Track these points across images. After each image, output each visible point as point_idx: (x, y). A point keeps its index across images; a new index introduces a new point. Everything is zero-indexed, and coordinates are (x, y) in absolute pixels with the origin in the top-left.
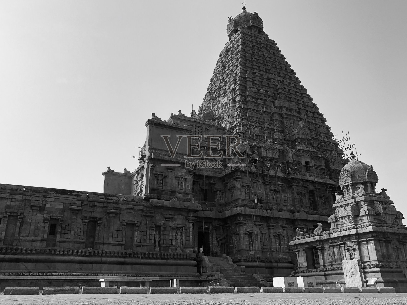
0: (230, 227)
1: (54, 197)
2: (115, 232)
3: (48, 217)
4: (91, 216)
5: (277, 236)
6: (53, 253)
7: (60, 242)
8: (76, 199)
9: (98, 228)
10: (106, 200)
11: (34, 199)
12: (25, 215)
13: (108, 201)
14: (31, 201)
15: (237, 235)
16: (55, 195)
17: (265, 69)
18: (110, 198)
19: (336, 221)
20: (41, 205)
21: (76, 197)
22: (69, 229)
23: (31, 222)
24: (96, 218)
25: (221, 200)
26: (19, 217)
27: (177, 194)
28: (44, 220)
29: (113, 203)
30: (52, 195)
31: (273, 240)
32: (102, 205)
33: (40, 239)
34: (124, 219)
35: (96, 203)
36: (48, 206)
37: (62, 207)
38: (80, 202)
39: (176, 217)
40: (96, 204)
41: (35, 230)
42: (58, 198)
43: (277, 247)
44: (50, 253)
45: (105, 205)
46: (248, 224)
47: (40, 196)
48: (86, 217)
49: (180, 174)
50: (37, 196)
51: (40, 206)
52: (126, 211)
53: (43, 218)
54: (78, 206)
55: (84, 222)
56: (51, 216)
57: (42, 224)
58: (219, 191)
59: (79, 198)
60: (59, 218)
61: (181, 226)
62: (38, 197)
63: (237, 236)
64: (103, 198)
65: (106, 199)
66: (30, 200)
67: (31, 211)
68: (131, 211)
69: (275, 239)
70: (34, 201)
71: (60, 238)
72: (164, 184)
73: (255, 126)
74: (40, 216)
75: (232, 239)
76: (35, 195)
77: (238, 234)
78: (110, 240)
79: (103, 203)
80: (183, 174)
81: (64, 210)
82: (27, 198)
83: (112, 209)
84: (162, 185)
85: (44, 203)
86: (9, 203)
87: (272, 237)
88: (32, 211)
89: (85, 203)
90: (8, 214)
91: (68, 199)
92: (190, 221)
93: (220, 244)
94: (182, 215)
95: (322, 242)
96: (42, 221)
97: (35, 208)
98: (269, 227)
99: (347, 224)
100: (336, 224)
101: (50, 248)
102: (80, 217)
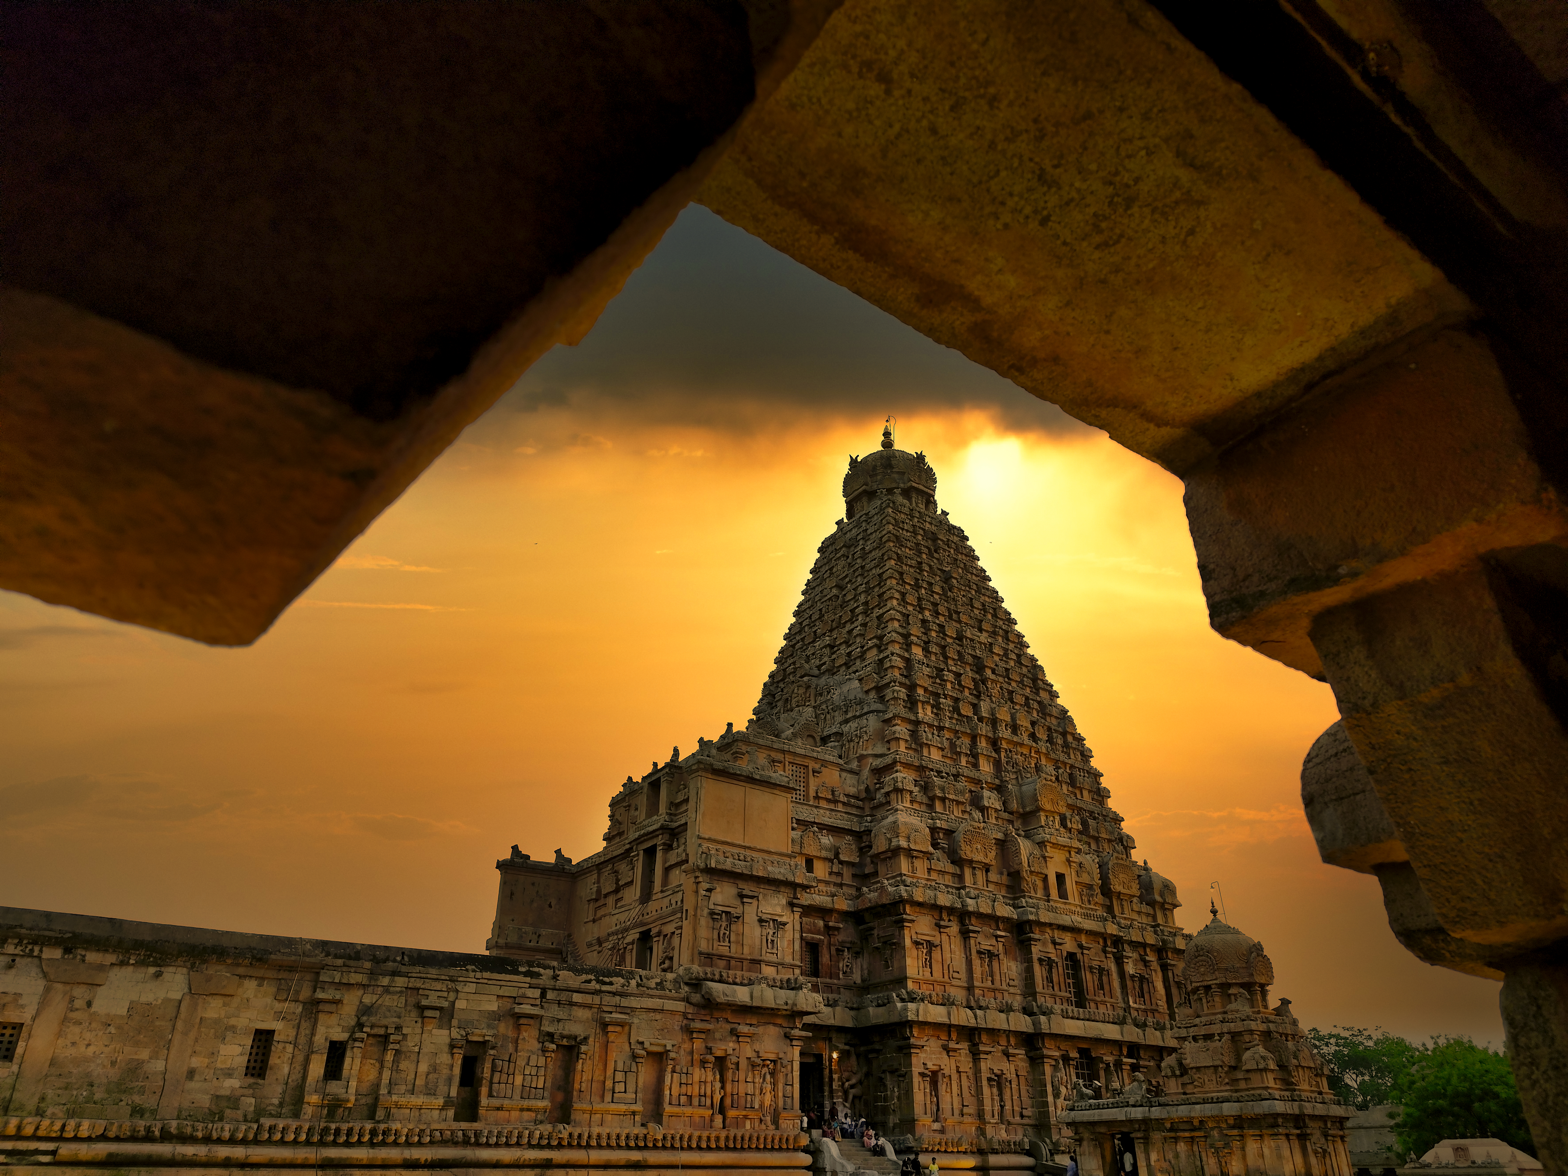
0: (878, 1052)
1: (475, 980)
2: (619, 1076)
3: (462, 1036)
4: (566, 1032)
5: (994, 1080)
6: (473, 1140)
7: (489, 1108)
8: (528, 985)
9: (579, 1067)
10: (598, 987)
11: (427, 986)
12: (405, 1031)
13: (605, 988)
14: (421, 992)
15: (900, 1076)
16: (478, 975)
17: (949, 609)
18: (607, 980)
19: (1182, 1075)
20: (445, 1004)
21: (528, 979)
22: (511, 1071)
23: (419, 1053)
24: (575, 1038)
25: (852, 972)
26: (392, 1038)
27: (763, 966)
28: (452, 1046)
29: (614, 994)
30: (472, 974)
31: (986, 1090)
32: (588, 999)
33: (441, 1101)
34: (641, 1039)
35: (575, 995)
36: (460, 1004)
37: (494, 1007)
38: (537, 993)
39: (760, 1030)
40: (577, 998)
41: (428, 1074)
42: (486, 981)
43: (996, 1108)
44: (464, 1143)
45: (597, 1000)
46: (928, 1049)
47: (443, 977)
48: (551, 1035)
49: (770, 910)
50: (436, 977)
51: (442, 1008)
52: (644, 1016)
53: (448, 1040)
54: (532, 1005)
55: (544, 1050)
56: (466, 1035)
57: (445, 1058)
58: (848, 949)
59: (534, 981)
60: (487, 1038)
61: (772, 1056)
62: (437, 979)
63: (901, 1079)
64: (589, 981)
65: (598, 981)
66: (418, 989)
67: (420, 1020)
68: (658, 1016)
69: (991, 1086)
70: (427, 992)
71: (490, 1095)
72: (733, 938)
73: (937, 771)
74: (440, 1036)
75: (885, 1086)
76: (429, 976)
77: (904, 1076)
79: (593, 994)
80: (779, 910)
81: (496, 1017)
82: (410, 985)
83: (611, 1013)
84: (729, 942)
85: (452, 996)
86: (368, 1000)
87: (985, 1083)
88: (423, 1023)
89: (550, 995)
90: (364, 1030)
91: (509, 984)
92: (795, 1043)
93: (851, 1097)
94: (775, 1024)
95: (1146, 1124)
96: (446, 1049)
97: (428, 1013)
98: (975, 1055)
99: (1212, 1086)
100: (1180, 1081)
101: (464, 1125)
102: (536, 1033)
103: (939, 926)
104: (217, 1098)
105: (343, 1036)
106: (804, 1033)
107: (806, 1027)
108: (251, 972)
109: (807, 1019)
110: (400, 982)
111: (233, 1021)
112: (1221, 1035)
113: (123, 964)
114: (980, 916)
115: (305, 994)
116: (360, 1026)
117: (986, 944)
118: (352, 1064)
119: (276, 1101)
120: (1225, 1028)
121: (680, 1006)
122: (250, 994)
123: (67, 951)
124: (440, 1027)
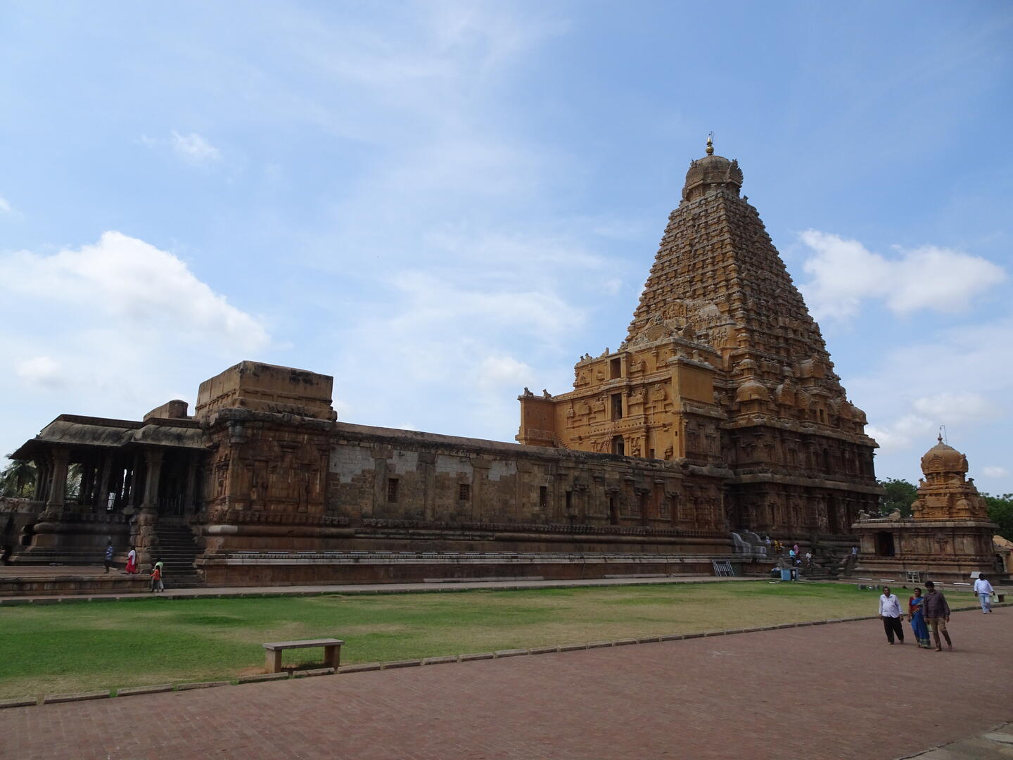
1: (611, 465)
2: (662, 506)
3: (608, 489)
4: (642, 488)
5: (795, 508)
6: (618, 532)
7: (621, 519)
9: (649, 502)
11: (595, 468)
12: (590, 487)
14: (593, 470)
16: (611, 463)
21: (627, 465)
22: (626, 504)
23: (596, 497)
24: (646, 490)
26: (586, 490)
28: (606, 494)
33: (605, 516)
34: (668, 491)
36: (606, 476)
37: (618, 477)
38: (631, 470)
39: (709, 486)
40: (645, 473)
41: (600, 505)
42: (614, 466)
44: (615, 533)
46: (771, 495)
47: (600, 464)
48: (637, 489)
49: (709, 431)
51: (601, 477)
52: (668, 480)
53: (604, 491)
54: (630, 476)
55: (637, 495)
56: (610, 489)
57: (604, 499)
60: (616, 490)
61: (713, 498)
63: (759, 507)
64: (647, 465)
67: (594, 483)
68: (673, 480)
70: (595, 471)
71: (621, 514)
72: (696, 445)
74: (602, 489)
75: (748, 510)
76: (595, 464)
78: (659, 517)
80: (712, 431)
81: (619, 481)
84: (695, 447)
85: (604, 472)
86: (577, 474)
89: (636, 471)
92: (721, 491)
94: (714, 484)
95: (901, 529)
96: (604, 494)
97: (597, 480)
98: (788, 497)
99: (940, 515)
100: (921, 512)
101: (614, 526)
102: (633, 488)
103: (774, 438)
104: (533, 515)
105: (570, 490)
106: (726, 488)
107: (726, 485)
108: (536, 462)
109: (726, 481)
110: (586, 466)
111: (533, 483)
112: (945, 494)
113: (495, 460)
114: (791, 432)
115: (554, 472)
116: (576, 485)
117: (792, 446)
118: (574, 500)
119: (551, 516)
120: (947, 491)
121: (680, 476)
122: (536, 471)
123: (478, 454)
124: (600, 486)
